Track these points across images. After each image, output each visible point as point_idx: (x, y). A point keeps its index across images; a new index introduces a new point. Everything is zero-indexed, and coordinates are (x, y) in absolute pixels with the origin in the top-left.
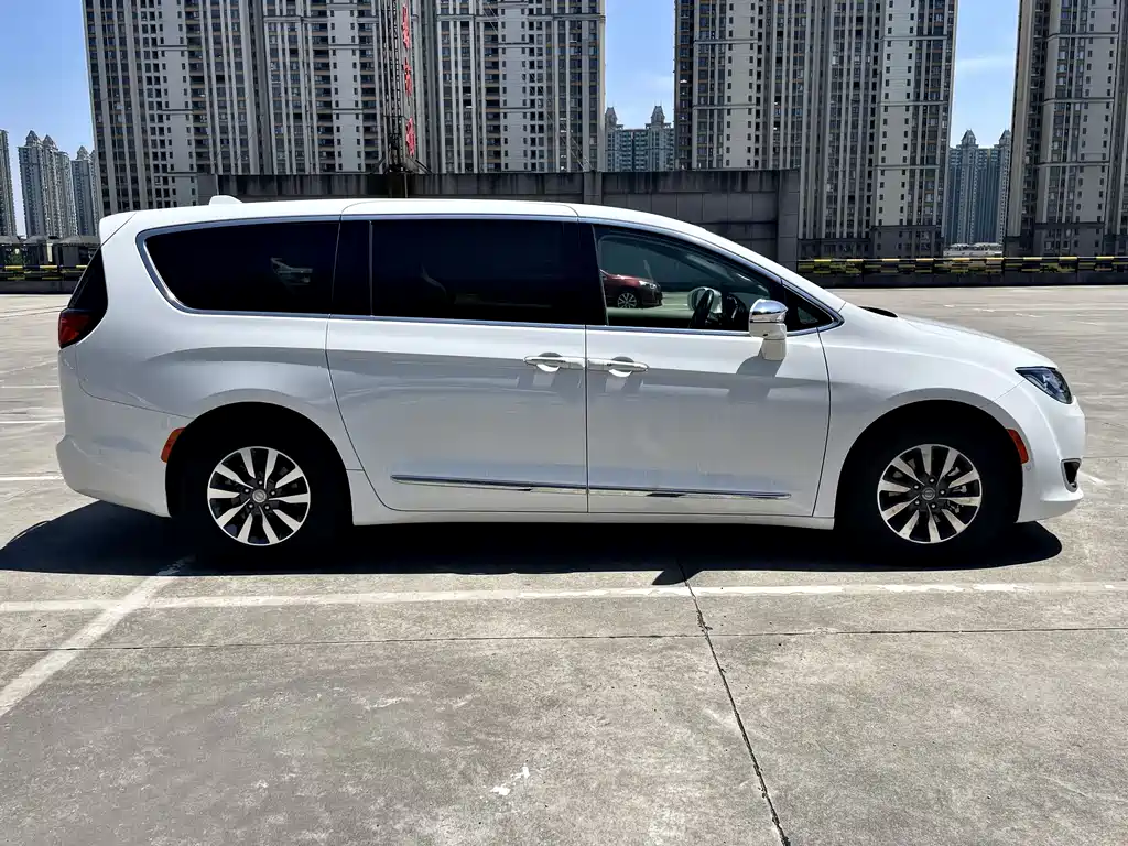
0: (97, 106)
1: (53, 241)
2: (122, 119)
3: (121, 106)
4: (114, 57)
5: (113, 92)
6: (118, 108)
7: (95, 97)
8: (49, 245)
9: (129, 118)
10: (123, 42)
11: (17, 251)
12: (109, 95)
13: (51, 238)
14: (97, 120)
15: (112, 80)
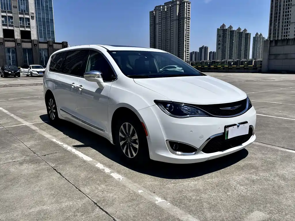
0: (271, 24)
1: (255, 60)
2: (277, 27)
3: (277, 24)
4: (277, 11)
5: (275, 20)
6: (276, 24)
7: (270, 22)
8: (254, 61)
9: (279, 26)
10: (280, 6)
11: (246, 63)
12: (274, 21)
13: (254, 59)
14: (270, 28)
15: (276, 17)
